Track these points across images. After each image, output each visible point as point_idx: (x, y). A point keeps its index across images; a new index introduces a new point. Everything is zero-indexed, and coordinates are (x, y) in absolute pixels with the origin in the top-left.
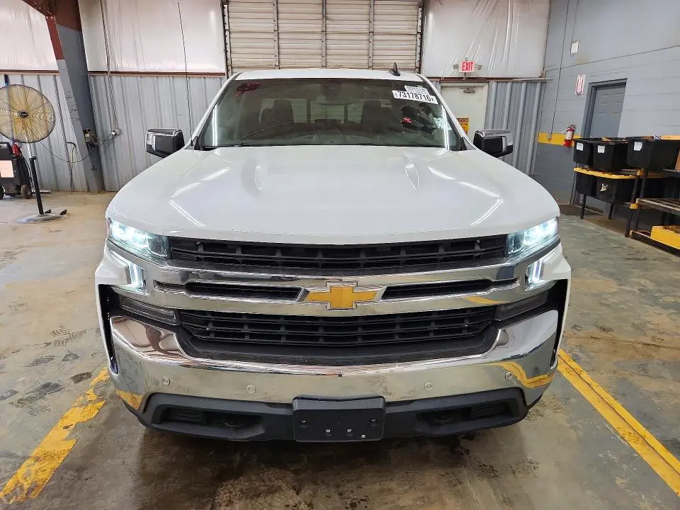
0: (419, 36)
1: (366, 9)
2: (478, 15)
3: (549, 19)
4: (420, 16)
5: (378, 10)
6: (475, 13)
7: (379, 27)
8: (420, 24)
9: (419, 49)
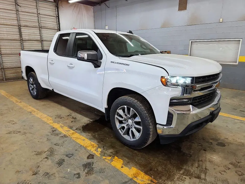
0: (57, 17)
1: (35, 4)
2: (75, 13)
3: (94, 17)
4: (57, 10)
5: (40, 5)
6: (73, 12)
7: (41, 12)
8: (57, 13)
9: (58, 22)
